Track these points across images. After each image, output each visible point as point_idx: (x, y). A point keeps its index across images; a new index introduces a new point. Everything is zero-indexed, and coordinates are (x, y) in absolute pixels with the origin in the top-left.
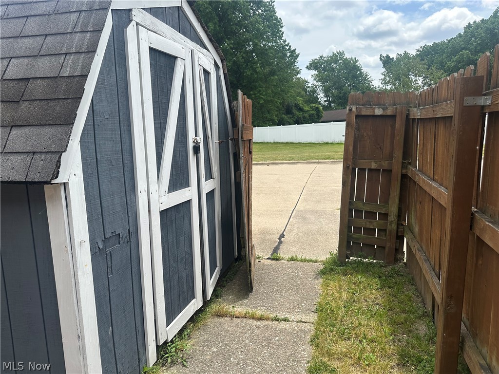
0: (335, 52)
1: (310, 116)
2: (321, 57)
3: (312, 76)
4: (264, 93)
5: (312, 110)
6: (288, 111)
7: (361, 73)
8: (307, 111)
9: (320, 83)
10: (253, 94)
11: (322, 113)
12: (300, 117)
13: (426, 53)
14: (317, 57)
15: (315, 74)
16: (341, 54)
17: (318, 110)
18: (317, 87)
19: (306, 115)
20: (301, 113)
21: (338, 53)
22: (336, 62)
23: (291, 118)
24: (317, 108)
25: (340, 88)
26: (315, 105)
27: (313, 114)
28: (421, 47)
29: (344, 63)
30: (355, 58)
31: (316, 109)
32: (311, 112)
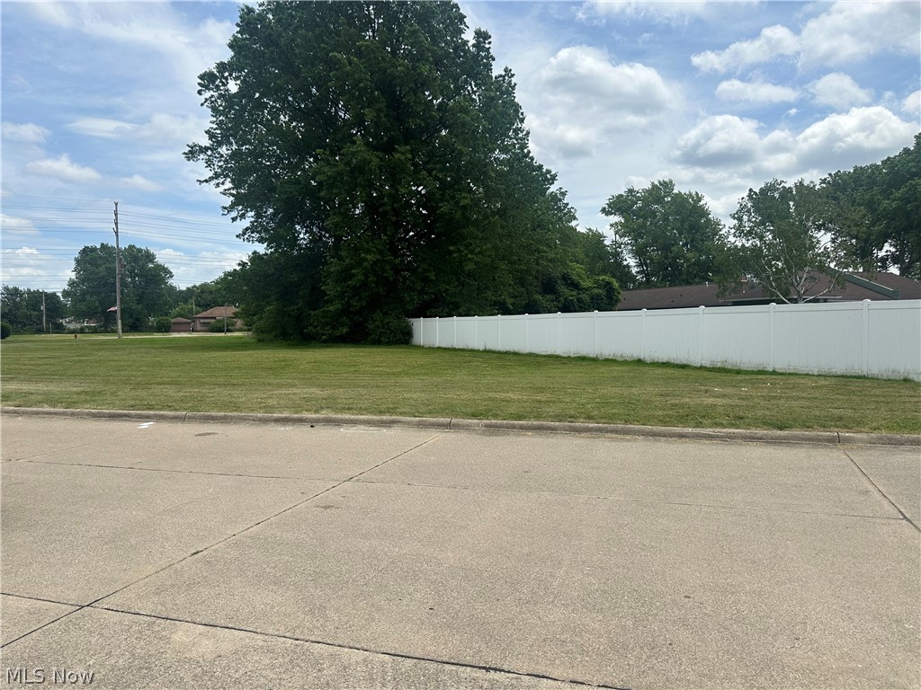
0: (656, 183)
1: (592, 298)
2: (631, 191)
3: (611, 225)
4: (477, 250)
5: (598, 287)
6: (549, 287)
7: (709, 221)
8: (587, 289)
9: (626, 239)
10: (455, 252)
11: (619, 293)
12: (572, 301)
13: (840, 186)
14: (622, 191)
15: (616, 223)
16: (667, 185)
17: (611, 288)
18: (623, 246)
19: (585, 297)
20: (574, 293)
21: (661, 184)
22: (659, 200)
23: (553, 301)
24: (609, 283)
25: (666, 248)
26: (604, 277)
27: (599, 296)
28: (830, 175)
29: (675, 202)
30: (697, 194)
31: (605, 286)
32: (596, 291)
